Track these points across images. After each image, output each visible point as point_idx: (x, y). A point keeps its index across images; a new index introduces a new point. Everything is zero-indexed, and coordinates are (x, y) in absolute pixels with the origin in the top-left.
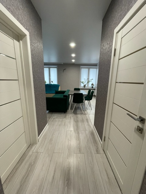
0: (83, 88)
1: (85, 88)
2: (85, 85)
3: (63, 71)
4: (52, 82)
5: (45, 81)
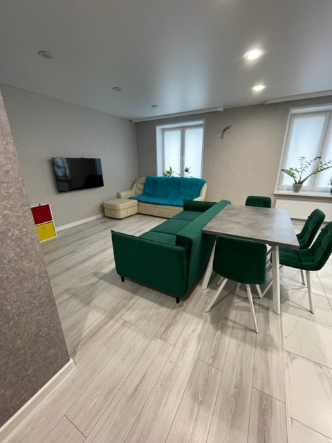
0: (292, 193)
1: (300, 193)
2: (301, 183)
3: (220, 134)
4: (187, 171)
5: (171, 170)
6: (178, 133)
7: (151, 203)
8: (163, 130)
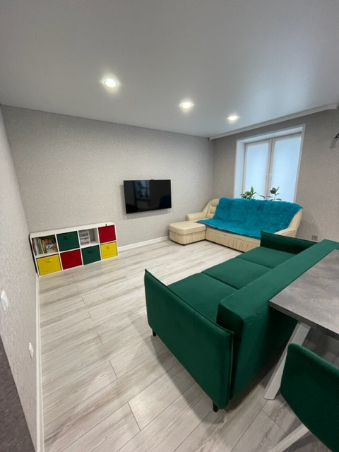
4: (274, 192)
5: (252, 190)
6: (266, 146)
7: (220, 230)
8: (246, 144)
